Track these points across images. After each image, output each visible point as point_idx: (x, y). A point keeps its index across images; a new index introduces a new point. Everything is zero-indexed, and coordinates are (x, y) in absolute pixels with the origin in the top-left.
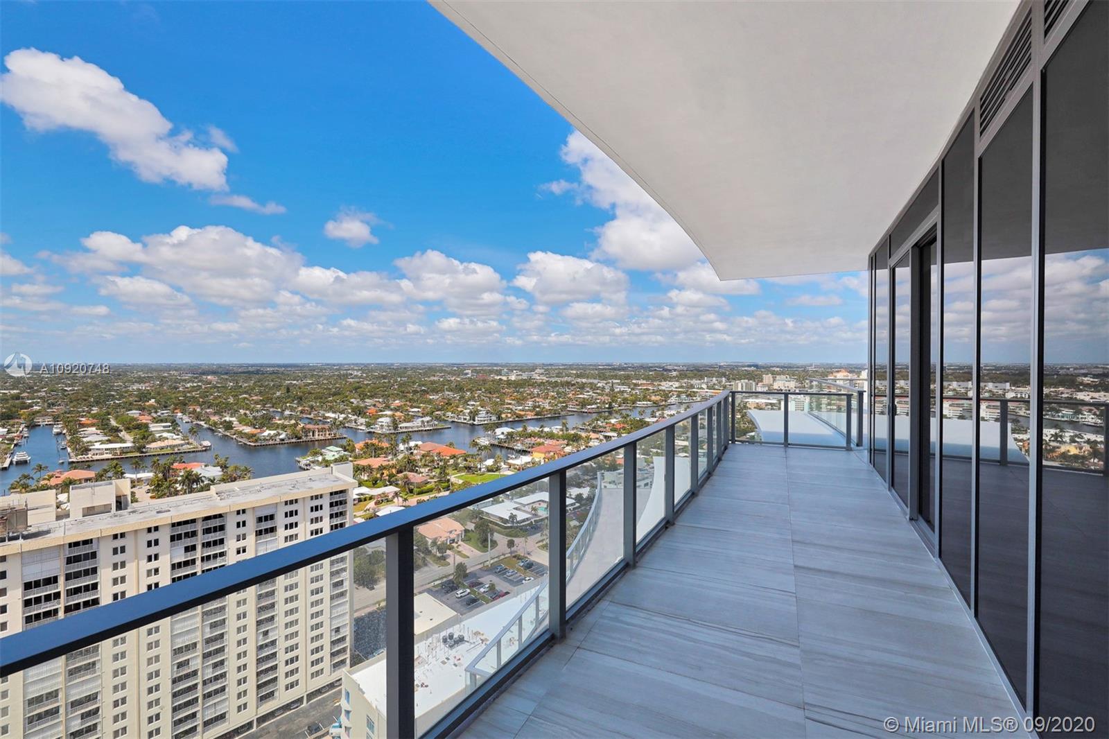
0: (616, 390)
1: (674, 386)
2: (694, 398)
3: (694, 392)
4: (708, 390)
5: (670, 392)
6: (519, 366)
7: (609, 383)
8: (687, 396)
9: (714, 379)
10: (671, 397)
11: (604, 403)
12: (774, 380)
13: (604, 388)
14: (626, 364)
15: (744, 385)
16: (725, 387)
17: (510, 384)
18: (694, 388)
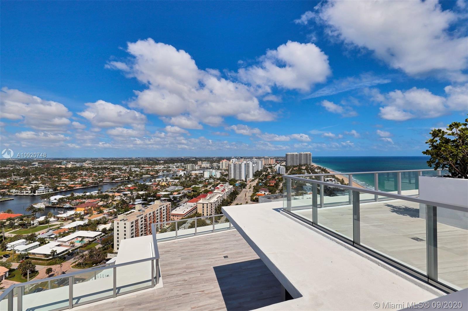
0: (133, 170)
1: (161, 167)
2: (170, 172)
3: (170, 170)
4: (176, 169)
5: (159, 170)
6: (75, 160)
7: (129, 167)
8: (167, 171)
9: (179, 164)
10: (160, 172)
11: (125, 177)
12: (202, 164)
13: (126, 169)
14: (139, 158)
15: (191, 166)
16: (183, 167)
17: (67, 170)
18: (170, 168)
